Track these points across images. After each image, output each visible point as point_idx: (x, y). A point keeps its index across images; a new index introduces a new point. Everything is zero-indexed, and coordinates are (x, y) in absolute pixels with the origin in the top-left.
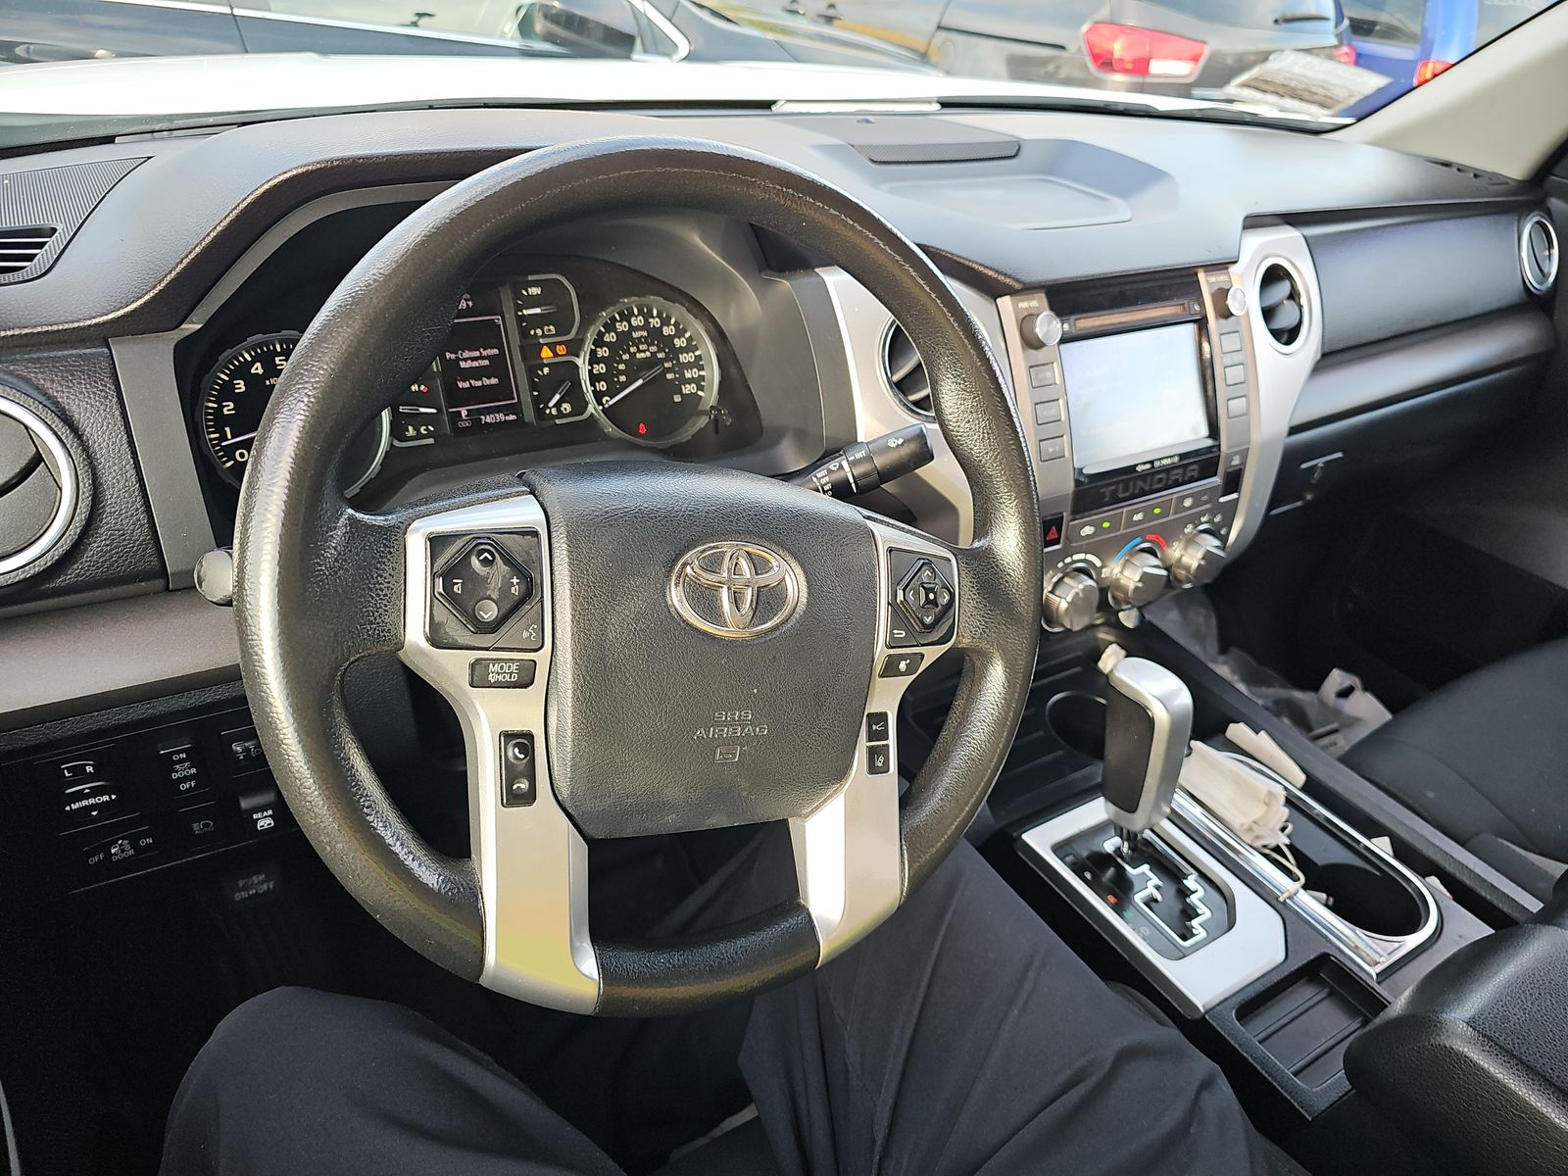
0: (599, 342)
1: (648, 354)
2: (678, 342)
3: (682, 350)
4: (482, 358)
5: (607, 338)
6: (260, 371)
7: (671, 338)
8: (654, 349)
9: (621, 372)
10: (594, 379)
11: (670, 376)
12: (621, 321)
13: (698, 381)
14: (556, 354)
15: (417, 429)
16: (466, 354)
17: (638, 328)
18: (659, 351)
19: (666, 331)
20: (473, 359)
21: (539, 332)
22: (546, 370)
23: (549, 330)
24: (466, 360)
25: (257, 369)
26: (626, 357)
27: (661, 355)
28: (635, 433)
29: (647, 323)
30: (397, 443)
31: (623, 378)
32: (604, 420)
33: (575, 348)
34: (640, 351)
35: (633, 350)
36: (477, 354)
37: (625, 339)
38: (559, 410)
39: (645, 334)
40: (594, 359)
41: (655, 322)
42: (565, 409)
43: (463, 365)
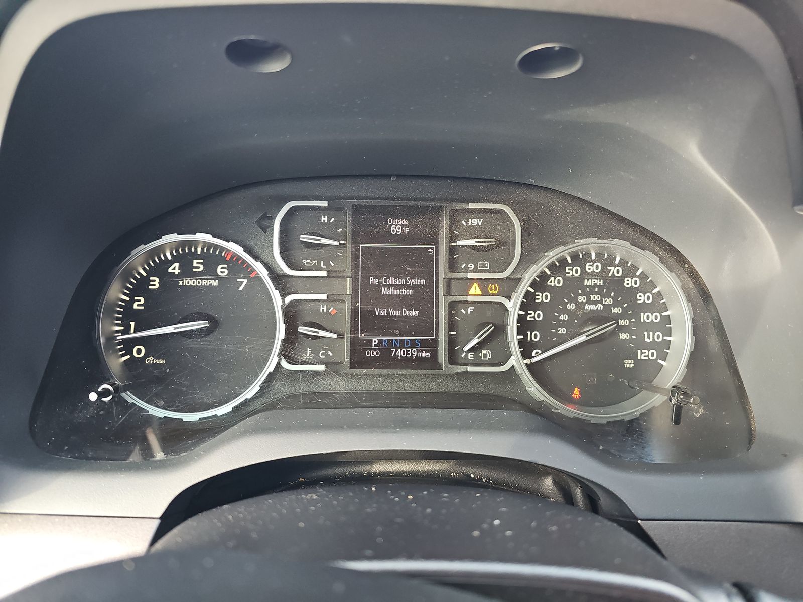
0: (540, 284)
1: (600, 306)
2: (642, 298)
3: (645, 307)
4: (406, 287)
5: (551, 282)
6: (177, 271)
7: (633, 291)
8: (609, 301)
9: (562, 324)
10: (524, 325)
11: (623, 336)
12: (573, 265)
13: (663, 348)
14: (485, 293)
15: (315, 352)
16: (391, 281)
17: (593, 275)
18: (615, 305)
19: (629, 283)
20: (397, 287)
21: (471, 266)
22: (470, 309)
23: (484, 266)
24: (389, 287)
25: (175, 269)
26: (571, 306)
27: (616, 310)
28: (565, 398)
29: (605, 271)
30: (285, 364)
31: (562, 331)
32: (526, 377)
33: (508, 287)
34: (590, 302)
35: (581, 299)
36: (403, 282)
37: (574, 286)
38: (476, 356)
39: (600, 283)
40: (529, 303)
41: (615, 271)
42: (485, 355)
43: (384, 291)
